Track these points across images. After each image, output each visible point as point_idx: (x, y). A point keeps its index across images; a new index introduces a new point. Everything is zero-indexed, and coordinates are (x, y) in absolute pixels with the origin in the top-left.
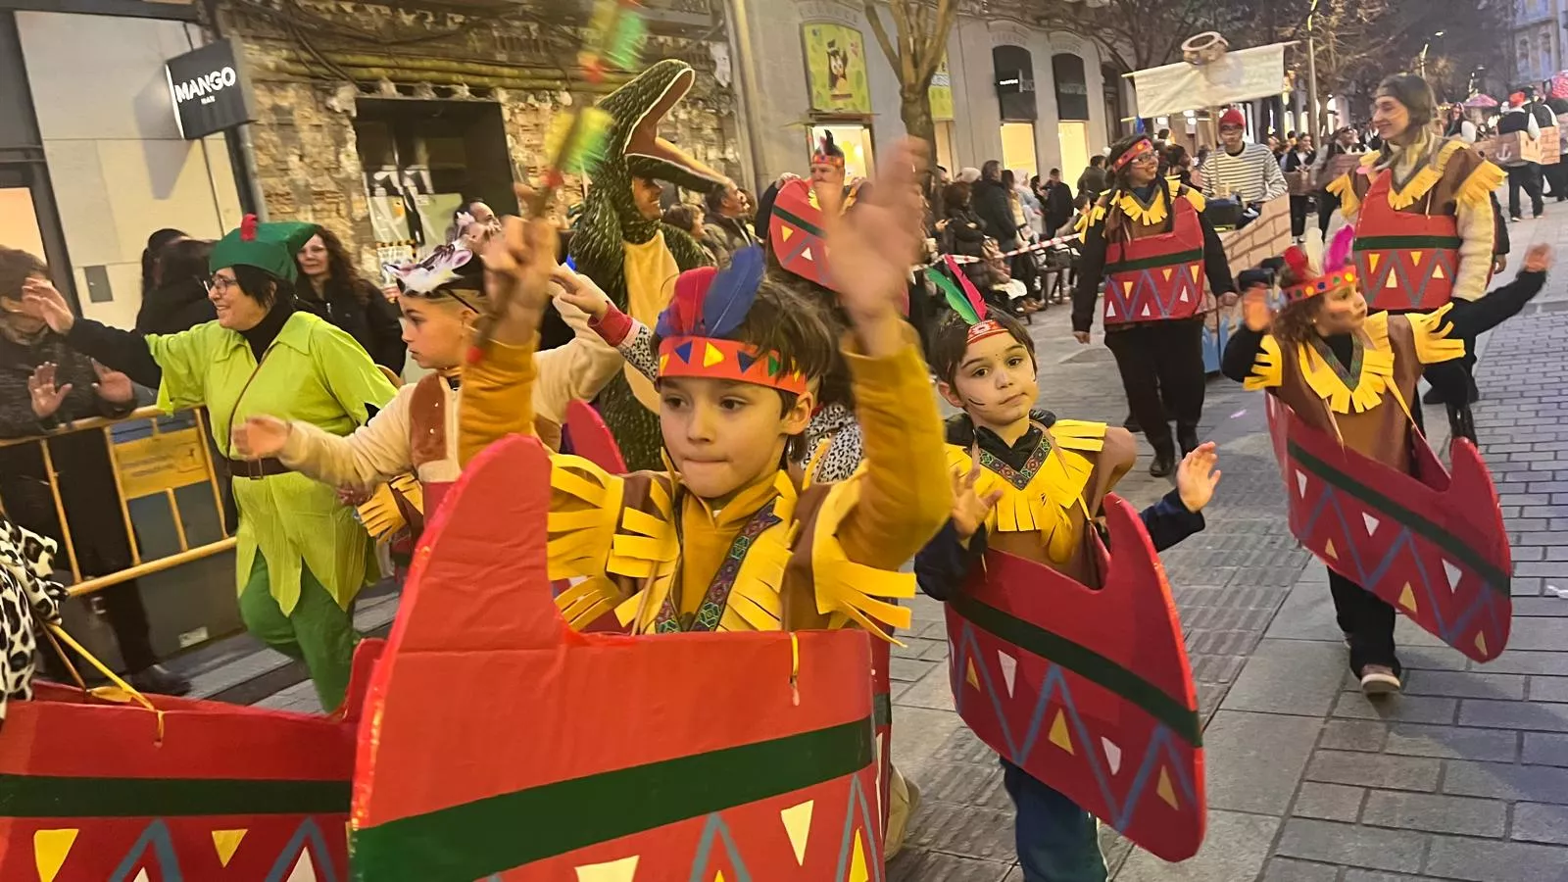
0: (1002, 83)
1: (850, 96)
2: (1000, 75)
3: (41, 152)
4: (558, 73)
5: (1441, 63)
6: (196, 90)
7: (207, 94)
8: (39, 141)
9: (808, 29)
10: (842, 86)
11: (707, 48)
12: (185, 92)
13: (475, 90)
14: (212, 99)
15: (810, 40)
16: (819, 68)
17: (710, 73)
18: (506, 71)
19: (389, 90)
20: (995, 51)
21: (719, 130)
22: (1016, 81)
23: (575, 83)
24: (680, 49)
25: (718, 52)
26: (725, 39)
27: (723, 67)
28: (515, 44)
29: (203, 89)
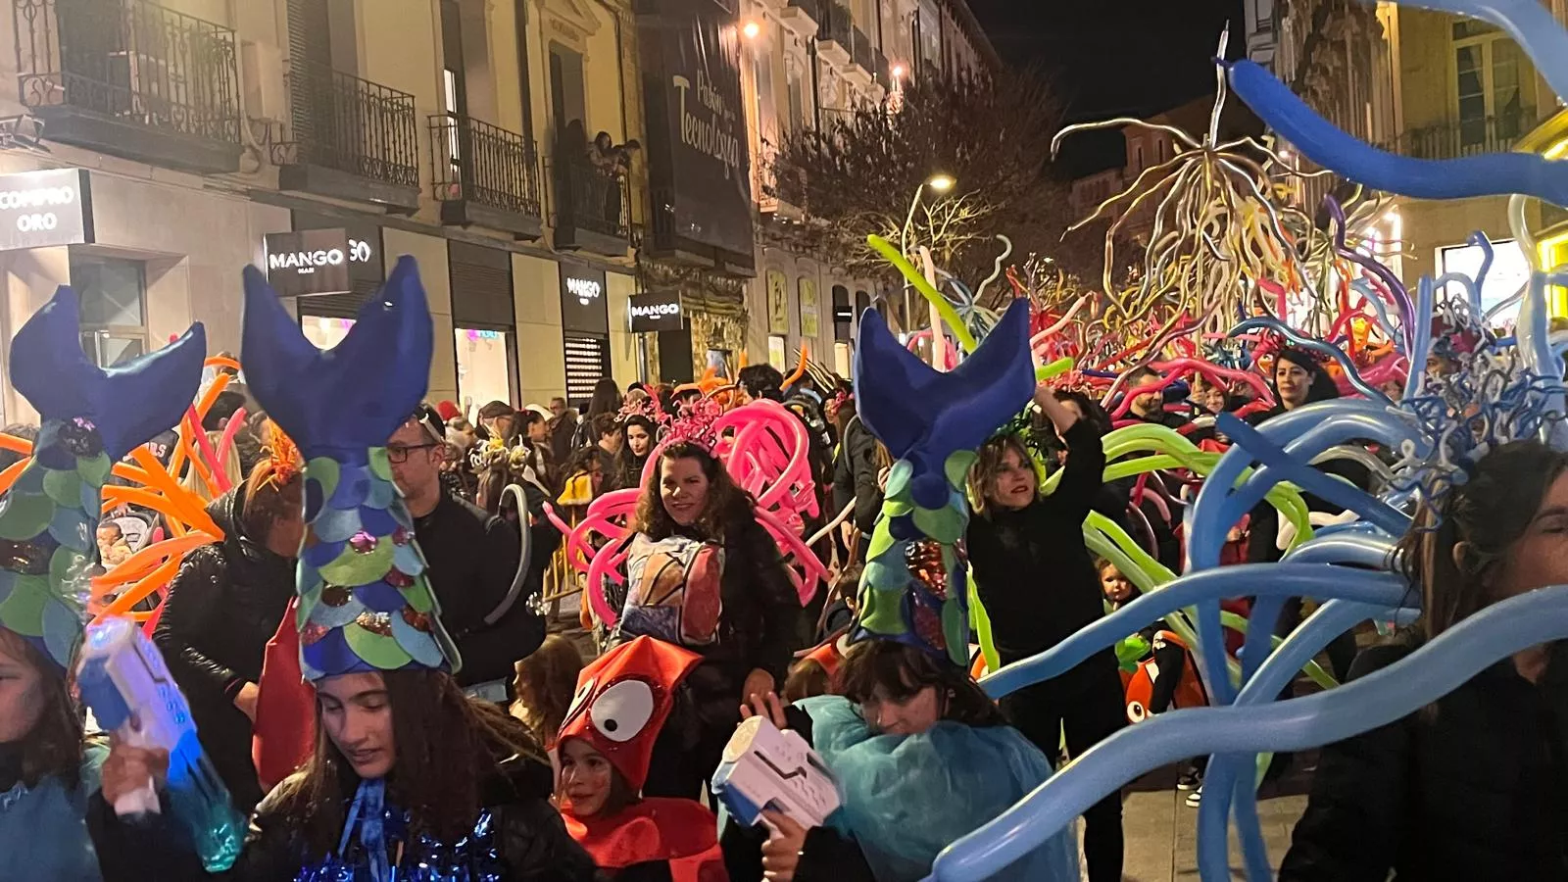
0: (839, 314)
1: (781, 319)
2: (836, 310)
3: (609, 335)
4: (702, 302)
7: (654, 314)
8: (608, 331)
9: (769, 274)
10: (781, 314)
11: (741, 289)
12: (639, 312)
14: (658, 317)
15: (770, 281)
16: (772, 299)
17: (741, 302)
18: (691, 300)
20: (834, 290)
21: (742, 338)
22: (849, 314)
23: (707, 308)
24: (733, 288)
25: (744, 288)
26: (746, 282)
27: (746, 300)
28: (694, 285)
29: (655, 311)
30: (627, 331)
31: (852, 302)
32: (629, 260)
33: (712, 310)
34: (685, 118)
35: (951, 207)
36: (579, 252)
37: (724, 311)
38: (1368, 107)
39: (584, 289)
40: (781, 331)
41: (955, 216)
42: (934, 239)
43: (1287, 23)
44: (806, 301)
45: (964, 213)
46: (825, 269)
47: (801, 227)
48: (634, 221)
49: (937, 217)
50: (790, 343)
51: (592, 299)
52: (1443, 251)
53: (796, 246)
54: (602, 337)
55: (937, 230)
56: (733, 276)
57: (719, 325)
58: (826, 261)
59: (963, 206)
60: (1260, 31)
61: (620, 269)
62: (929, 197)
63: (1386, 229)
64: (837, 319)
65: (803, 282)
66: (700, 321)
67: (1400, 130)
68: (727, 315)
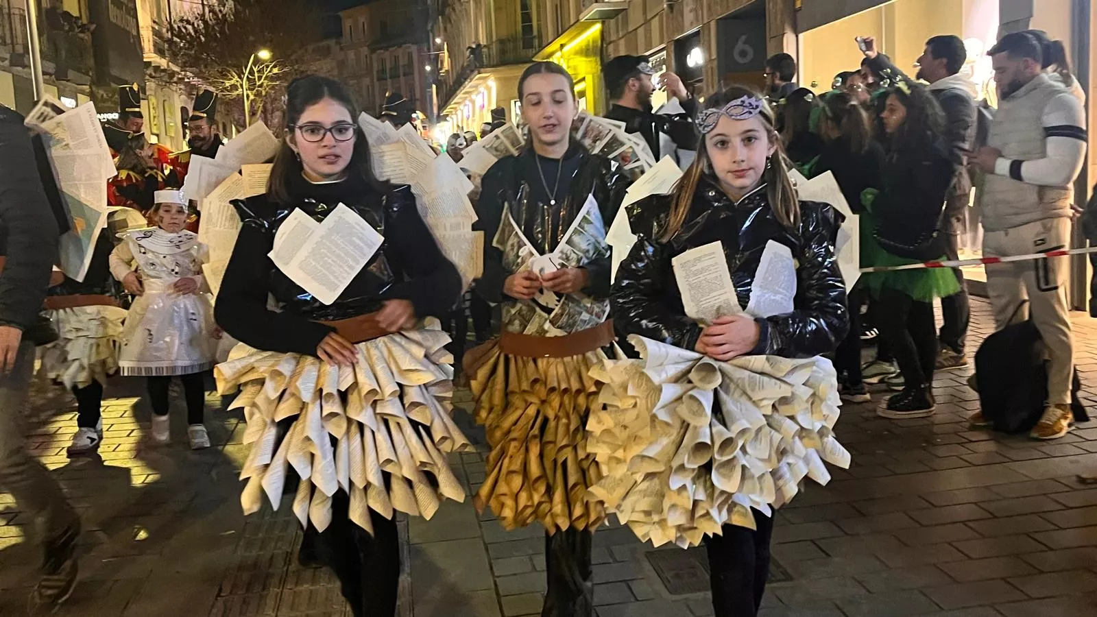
32: (86, 88)
34: (111, 6)
35: (267, 67)
36: (69, 83)
40: (155, 132)
41: (270, 72)
42: (258, 83)
44: (168, 116)
45: (275, 71)
46: (177, 96)
47: (164, 70)
49: (259, 71)
53: (162, 82)
55: (260, 78)
58: (177, 92)
59: (275, 66)
61: (83, 93)
62: (257, 61)
63: (489, 89)
65: (166, 103)
67: (494, 39)
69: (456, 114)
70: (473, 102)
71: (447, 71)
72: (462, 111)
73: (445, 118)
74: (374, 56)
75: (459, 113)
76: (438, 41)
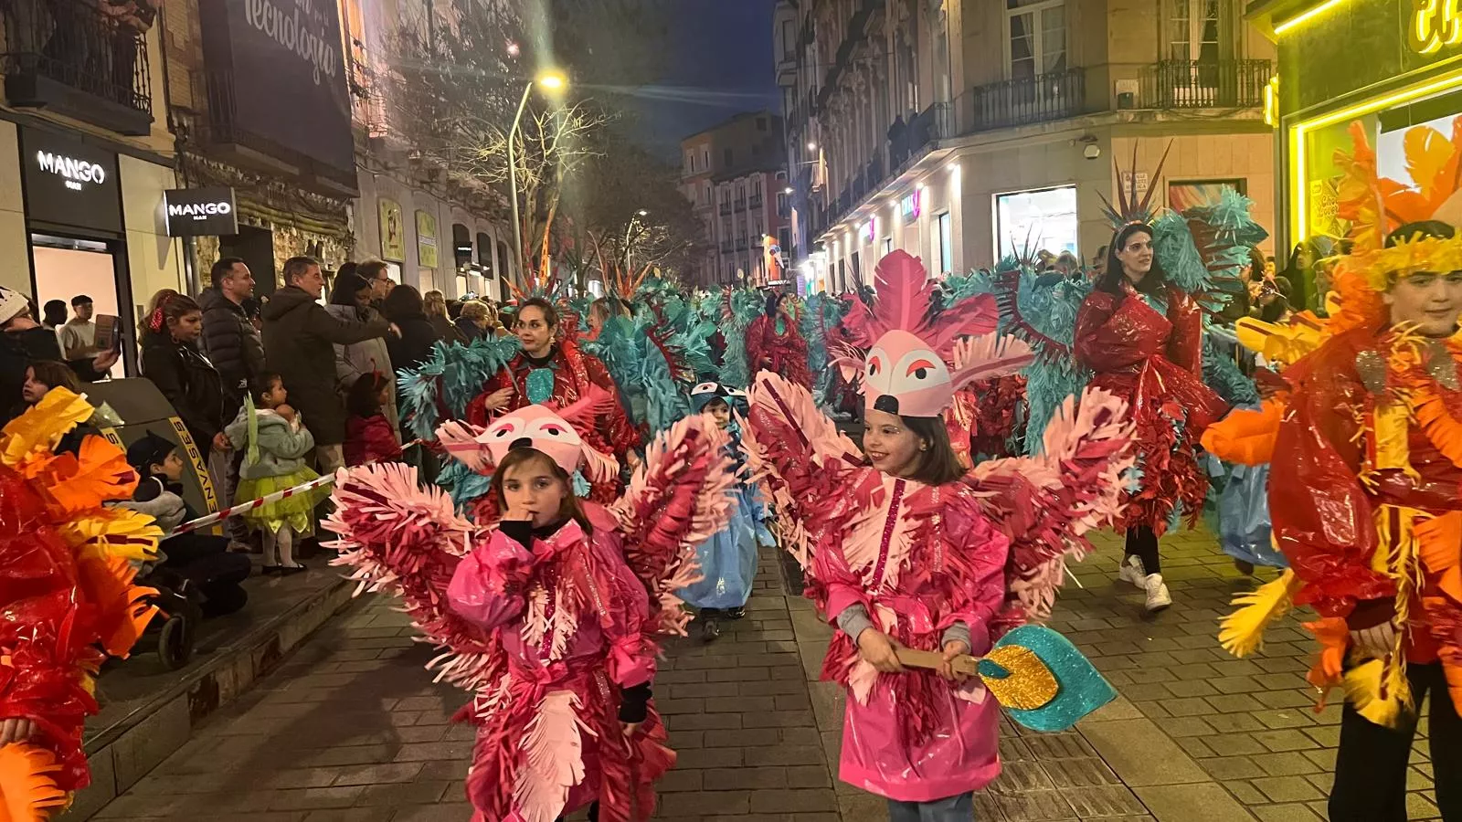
0: (460, 249)
1: (396, 247)
2: (456, 245)
3: (125, 235)
4: (290, 215)
5: (669, 271)
6: (190, 211)
7: (199, 214)
8: (124, 229)
9: (381, 201)
10: (395, 241)
11: (344, 209)
12: (178, 210)
13: (264, 222)
14: (205, 217)
15: (382, 208)
16: (385, 226)
17: (345, 223)
18: (273, 211)
19: (247, 223)
20: (454, 226)
22: (470, 248)
23: (297, 223)
24: (335, 208)
25: (349, 211)
26: (352, 204)
27: (351, 221)
28: (275, 195)
29: (197, 211)
30: (160, 233)
31: (473, 239)
32: (165, 148)
33: (303, 226)
37: (321, 229)
38: (910, 85)
39: (76, 172)
40: (399, 259)
42: (545, 153)
43: (812, 50)
44: (425, 235)
45: (578, 125)
46: (445, 207)
47: (417, 162)
48: (172, 102)
50: (407, 272)
51: (90, 186)
52: (998, 197)
53: (413, 179)
54: (113, 237)
55: (549, 145)
56: (335, 195)
57: (315, 243)
58: (444, 199)
59: (576, 115)
60: (786, 60)
61: (146, 155)
62: (537, 100)
64: (458, 254)
65: (420, 215)
66: (287, 236)
68: (326, 234)
69: (841, 238)
70: (886, 214)
71: (823, 186)
72: (855, 233)
73: (819, 247)
74: (718, 189)
75: (848, 237)
76: (812, 146)
